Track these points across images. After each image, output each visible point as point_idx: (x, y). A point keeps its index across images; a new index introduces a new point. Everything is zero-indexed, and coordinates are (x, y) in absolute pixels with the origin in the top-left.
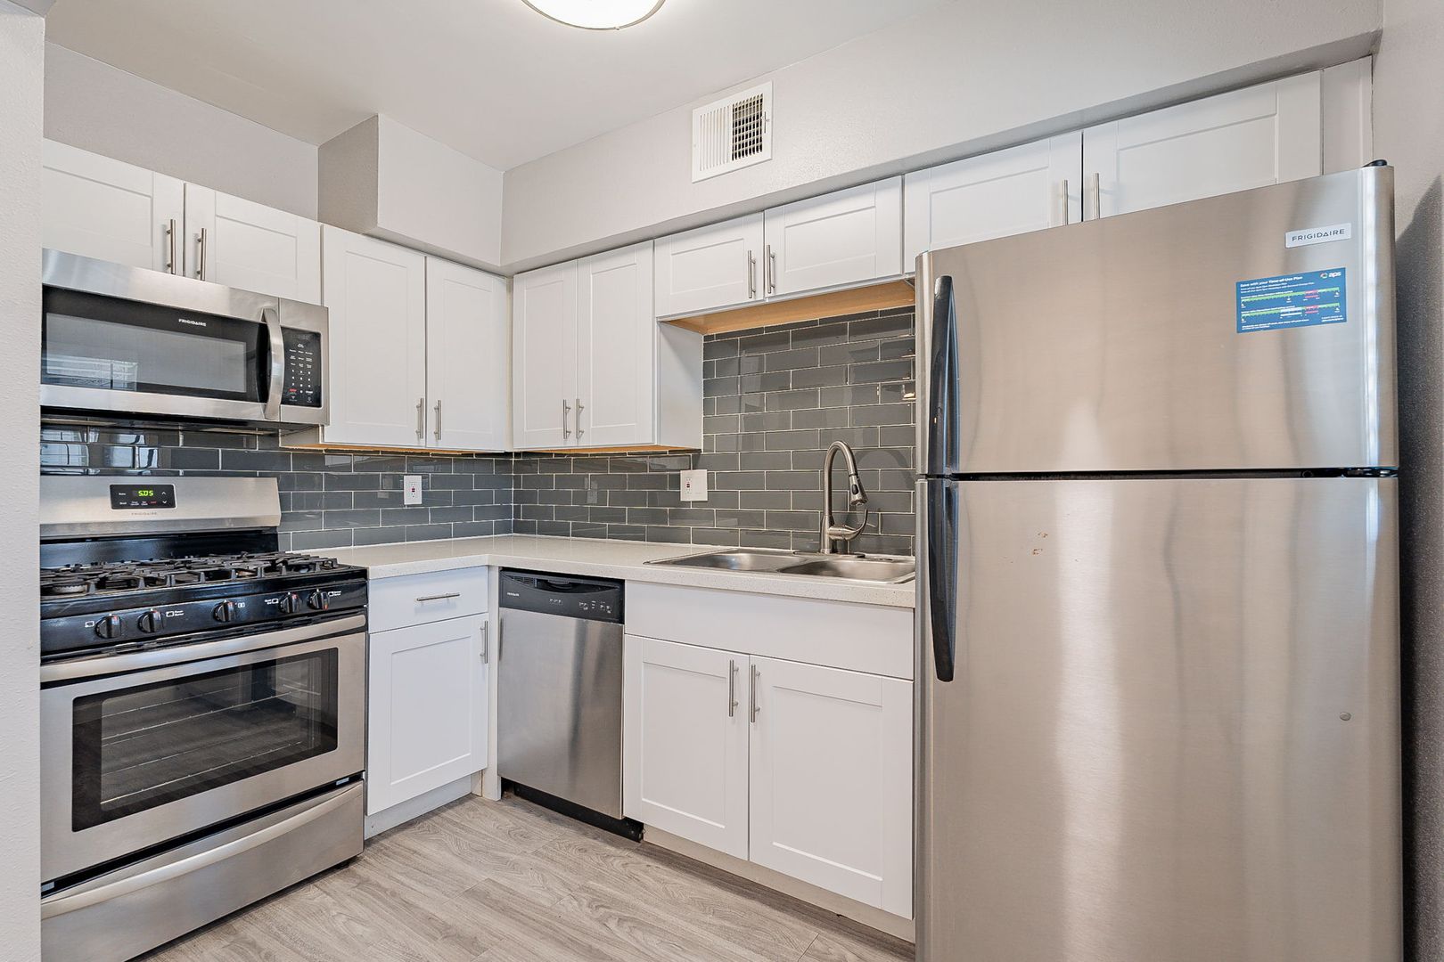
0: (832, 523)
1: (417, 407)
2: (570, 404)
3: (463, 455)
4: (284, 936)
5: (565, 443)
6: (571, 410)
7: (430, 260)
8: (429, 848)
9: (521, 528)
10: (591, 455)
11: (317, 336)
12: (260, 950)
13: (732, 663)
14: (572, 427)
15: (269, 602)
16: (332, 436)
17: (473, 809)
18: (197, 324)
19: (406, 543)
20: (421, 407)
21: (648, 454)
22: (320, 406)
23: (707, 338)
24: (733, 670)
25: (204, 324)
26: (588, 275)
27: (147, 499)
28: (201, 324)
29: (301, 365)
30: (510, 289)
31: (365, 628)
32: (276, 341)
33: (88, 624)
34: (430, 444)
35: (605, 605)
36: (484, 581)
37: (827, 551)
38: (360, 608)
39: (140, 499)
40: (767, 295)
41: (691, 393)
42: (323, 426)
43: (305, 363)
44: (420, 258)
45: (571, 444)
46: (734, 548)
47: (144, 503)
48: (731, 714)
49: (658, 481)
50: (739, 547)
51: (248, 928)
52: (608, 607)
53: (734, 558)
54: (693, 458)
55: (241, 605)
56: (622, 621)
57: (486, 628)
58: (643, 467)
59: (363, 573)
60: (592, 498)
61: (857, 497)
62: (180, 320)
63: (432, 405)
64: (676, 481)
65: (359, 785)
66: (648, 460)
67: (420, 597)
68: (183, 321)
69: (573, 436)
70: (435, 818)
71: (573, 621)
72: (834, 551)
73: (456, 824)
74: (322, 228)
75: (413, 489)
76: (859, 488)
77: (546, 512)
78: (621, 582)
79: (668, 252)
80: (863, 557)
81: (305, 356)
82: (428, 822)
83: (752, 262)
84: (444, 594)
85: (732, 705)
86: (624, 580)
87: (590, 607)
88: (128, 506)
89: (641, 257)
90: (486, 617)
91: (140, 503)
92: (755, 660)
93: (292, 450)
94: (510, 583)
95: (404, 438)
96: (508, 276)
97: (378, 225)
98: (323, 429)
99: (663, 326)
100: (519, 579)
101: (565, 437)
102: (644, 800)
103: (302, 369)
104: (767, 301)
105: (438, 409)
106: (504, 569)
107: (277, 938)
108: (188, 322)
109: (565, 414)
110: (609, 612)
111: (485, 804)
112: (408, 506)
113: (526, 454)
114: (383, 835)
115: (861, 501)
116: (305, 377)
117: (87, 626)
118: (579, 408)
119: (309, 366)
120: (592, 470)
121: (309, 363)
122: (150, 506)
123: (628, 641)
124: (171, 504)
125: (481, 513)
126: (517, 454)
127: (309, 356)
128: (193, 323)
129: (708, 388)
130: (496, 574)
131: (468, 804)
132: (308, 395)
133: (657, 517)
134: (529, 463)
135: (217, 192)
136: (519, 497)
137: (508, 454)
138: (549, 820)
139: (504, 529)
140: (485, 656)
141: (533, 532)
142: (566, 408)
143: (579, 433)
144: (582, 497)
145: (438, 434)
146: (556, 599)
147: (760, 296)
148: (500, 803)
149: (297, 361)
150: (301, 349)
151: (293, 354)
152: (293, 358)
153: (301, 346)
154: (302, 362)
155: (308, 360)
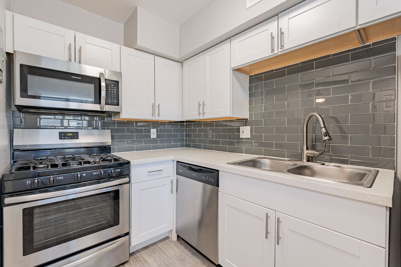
0: (307, 149)
1: (152, 106)
2: (201, 103)
3: (169, 122)
5: (199, 117)
6: (201, 106)
7: (156, 57)
8: (150, 260)
9: (187, 146)
10: (209, 122)
11: (118, 82)
13: (267, 214)
14: (201, 111)
15: (94, 173)
16: (124, 116)
17: (168, 244)
18: (78, 78)
19: (151, 150)
20: (154, 106)
21: (227, 121)
22: (119, 105)
23: (250, 77)
24: (267, 217)
25: (80, 78)
26: (207, 57)
27: (70, 136)
28: (79, 78)
29: (112, 92)
30: (182, 67)
31: (129, 182)
32: (103, 84)
33: (28, 182)
34: (156, 118)
35: (212, 179)
36: (172, 165)
37: (305, 160)
38: (128, 175)
39: (68, 136)
40: (280, 50)
41: (244, 98)
42: (121, 112)
43: (114, 91)
44: (152, 56)
45: (201, 117)
46: (262, 156)
47: (69, 138)
48: (267, 237)
49: (232, 130)
50: (263, 156)
52: (213, 180)
53: (263, 161)
54: (245, 122)
55: (84, 175)
56: (218, 186)
57: (172, 181)
58: (226, 126)
59: (128, 163)
60: (210, 136)
61: (326, 138)
62: (72, 77)
63: (156, 105)
64: (238, 130)
65: (128, 237)
66: (228, 123)
67: (149, 171)
68: (73, 77)
69: (202, 114)
70: (155, 246)
71: (201, 184)
72: (308, 161)
73: (161, 250)
74: (120, 47)
75: (153, 133)
76: (327, 134)
77: (195, 141)
78: (218, 171)
79: (236, 43)
80: (324, 164)
82: (153, 247)
83: (273, 38)
84: (158, 170)
85: (267, 233)
86: (219, 170)
87: (206, 179)
88: (64, 139)
89: (226, 46)
90: (172, 178)
91: (68, 138)
92: (279, 215)
93: (116, 121)
94: (180, 166)
95: (148, 116)
96: (181, 62)
97: (138, 44)
98: (121, 113)
99: (234, 72)
100: (182, 165)
101: (199, 115)
102: (226, 260)
103: (112, 93)
104: (279, 53)
105: (158, 107)
106: (178, 162)
108: (75, 77)
109: (199, 107)
110: (213, 182)
111: (172, 242)
112: (152, 138)
113: (189, 121)
114: (138, 251)
115: (329, 140)
116: (114, 96)
117: (27, 183)
118: (204, 104)
119: (115, 92)
120: (209, 127)
121: (115, 91)
122: (71, 139)
123: (220, 194)
124: (77, 138)
125: (175, 141)
126: (186, 122)
127: (115, 89)
128: (76, 78)
129: (251, 95)
130: (175, 163)
131: (167, 241)
132: (115, 102)
133: (232, 143)
134: (190, 125)
135: (86, 35)
136: (187, 136)
137: (183, 122)
138: (192, 254)
139: (182, 146)
140: (172, 191)
141: (190, 147)
142: (199, 105)
143: (204, 113)
144: (206, 136)
145: (159, 115)
146: (194, 174)
147: (276, 52)
148: (177, 242)
149: (111, 91)
150: (112, 86)
151: (110, 88)
152: (110, 89)
153: (112, 85)
154: (113, 91)
155: (115, 90)
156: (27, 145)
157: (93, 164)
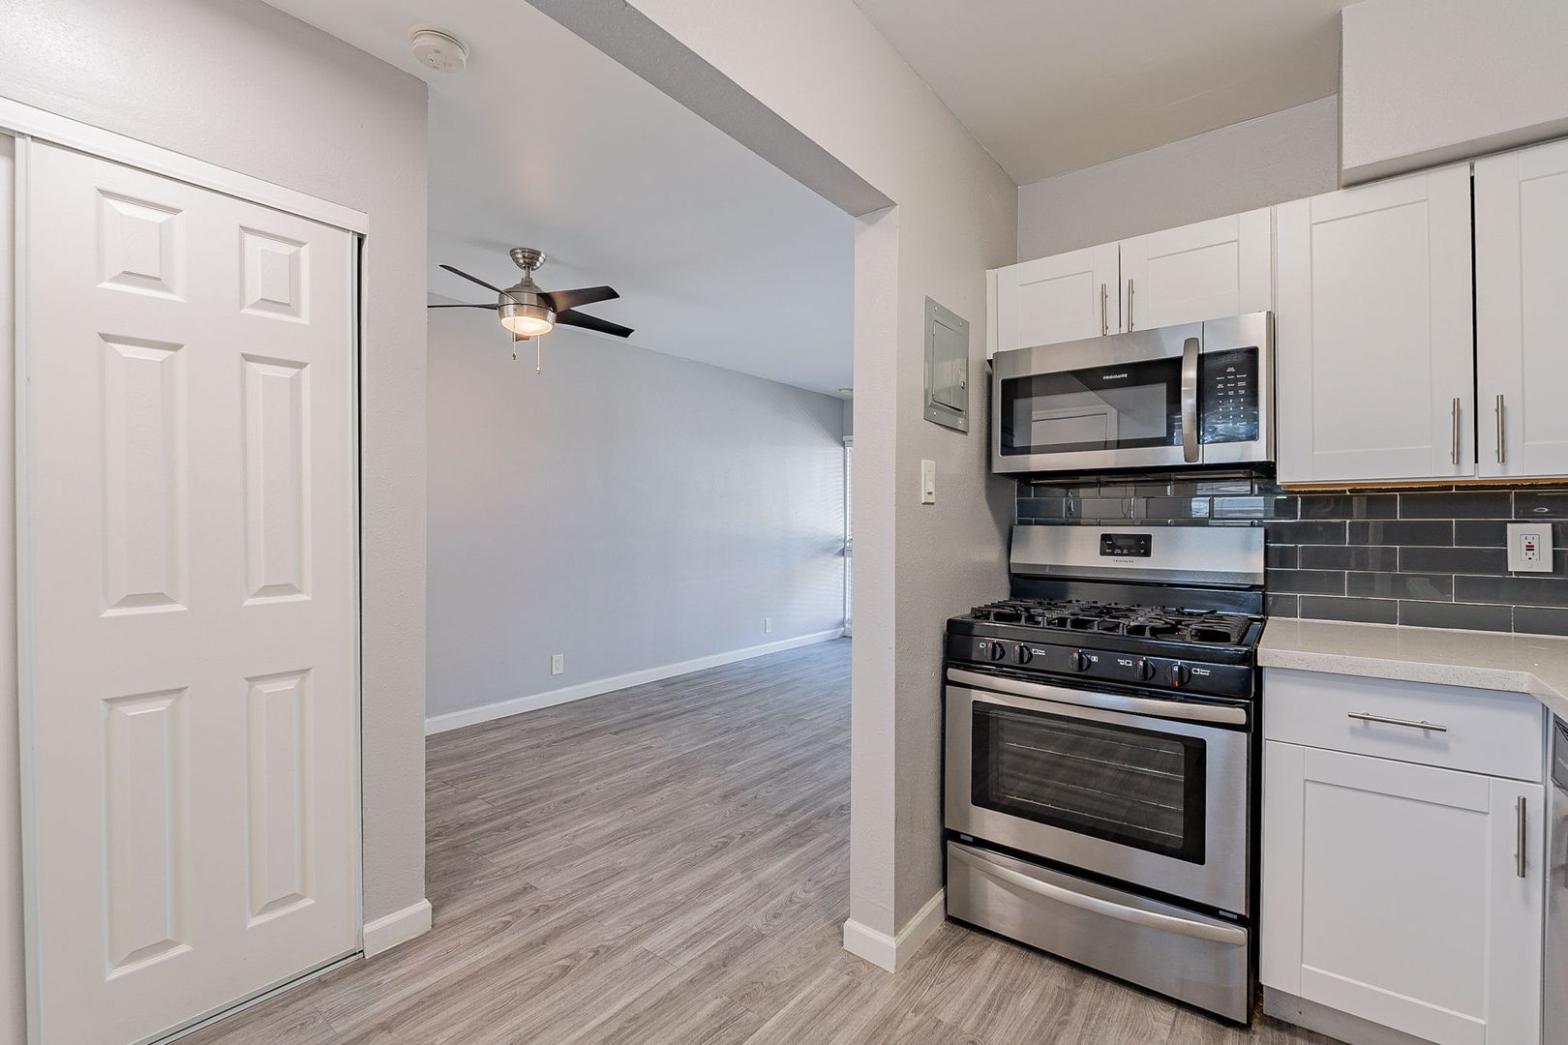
1: (1452, 414)
4: (1094, 1022)
11: (1254, 352)
12: (1068, 1013)
15: (1122, 662)
18: (1119, 377)
22: (1257, 439)
25: (1126, 375)
27: (1128, 548)
28: (1123, 375)
29: (1231, 393)
32: (1189, 372)
33: (982, 645)
39: (1123, 548)
42: (1278, 463)
43: (1236, 389)
47: (1125, 551)
51: (1089, 992)
55: (1095, 659)
62: (1102, 378)
63: (1487, 406)
65: (1240, 931)
68: (1107, 377)
75: (1528, 547)
81: (1237, 380)
88: (1112, 554)
91: (1113, 550)
94: (1562, 740)
98: (1280, 467)
103: (1231, 397)
105: (1499, 410)
107: (1089, 1019)
108: (1111, 377)
112: (1518, 573)
116: (1237, 406)
119: (1242, 392)
121: (1241, 388)
122: (1130, 555)
124: (1147, 554)
127: (1242, 380)
128: (1116, 377)
140: (1521, 858)
145: (1502, 457)
149: (1225, 390)
150: (1231, 373)
151: (1220, 382)
152: (1220, 386)
153: (1232, 369)
154: (1231, 389)
155: (1240, 384)
156: (1045, 566)
157: (1125, 633)
